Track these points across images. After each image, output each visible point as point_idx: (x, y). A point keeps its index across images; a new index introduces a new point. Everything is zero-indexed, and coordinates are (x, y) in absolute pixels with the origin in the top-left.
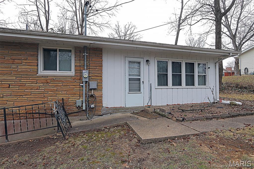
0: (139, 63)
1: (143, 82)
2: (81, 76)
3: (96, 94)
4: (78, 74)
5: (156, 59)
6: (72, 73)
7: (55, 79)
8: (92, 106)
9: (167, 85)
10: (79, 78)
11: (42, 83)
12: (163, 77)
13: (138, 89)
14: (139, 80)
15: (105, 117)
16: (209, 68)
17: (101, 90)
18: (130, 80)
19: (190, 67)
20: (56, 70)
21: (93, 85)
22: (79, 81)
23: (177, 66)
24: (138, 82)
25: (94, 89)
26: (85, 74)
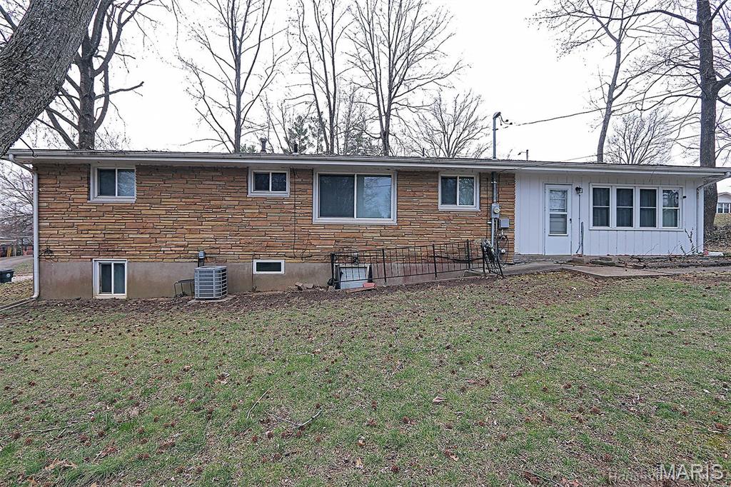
0: (565, 192)
1: (571, 220)
2: (489, 210)
3: (509, 235)
4: (484, 209)
5: (591, 185)
6: (475, 207)
7: (457, 215)
8: (503, 251)
9: (608, 225)
10: (485, 213)
11: (445, 220)
12: (601, 212)
13: (563, 230)
14: (565, 216)
15: (516, 267)
16: (685, 197)
17: (513, 230)
18: (551, 216)
19: (649, 196)
20: (456, 204)
21: (505, 223)
22: (486, 218)
23: (624, 196)
24: (562, 220)
25: (505, 229)
26: (496, 208)
